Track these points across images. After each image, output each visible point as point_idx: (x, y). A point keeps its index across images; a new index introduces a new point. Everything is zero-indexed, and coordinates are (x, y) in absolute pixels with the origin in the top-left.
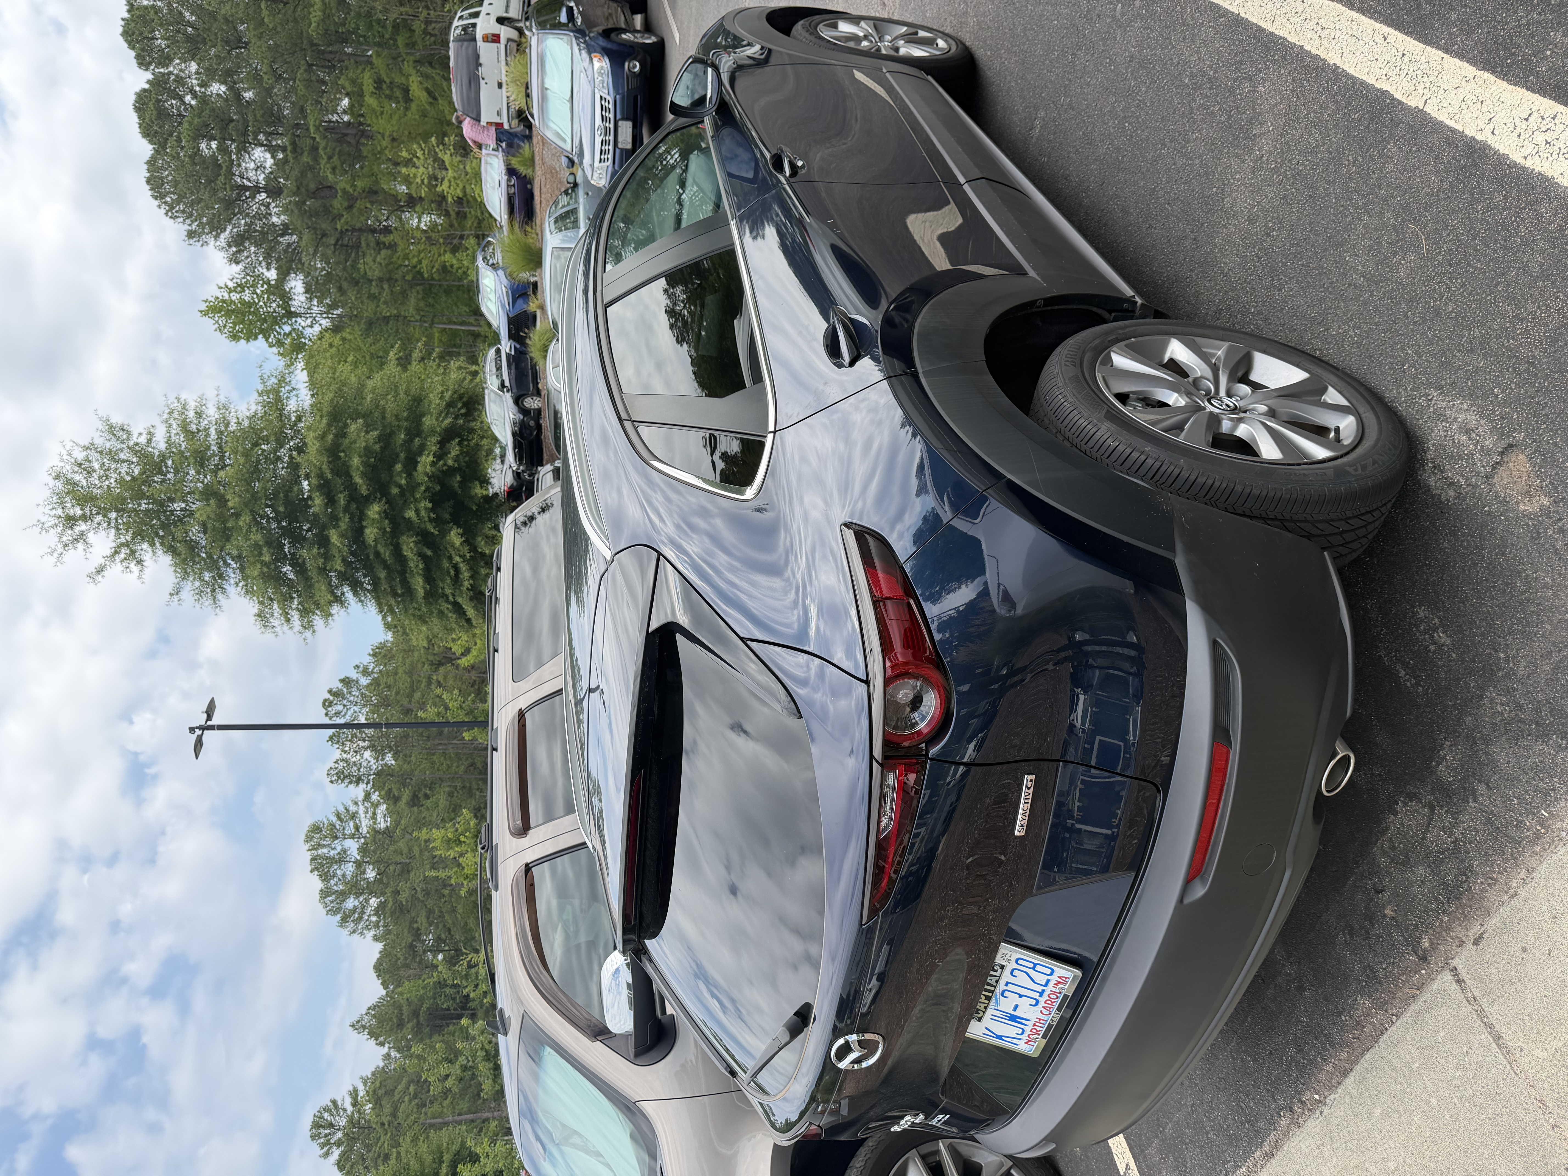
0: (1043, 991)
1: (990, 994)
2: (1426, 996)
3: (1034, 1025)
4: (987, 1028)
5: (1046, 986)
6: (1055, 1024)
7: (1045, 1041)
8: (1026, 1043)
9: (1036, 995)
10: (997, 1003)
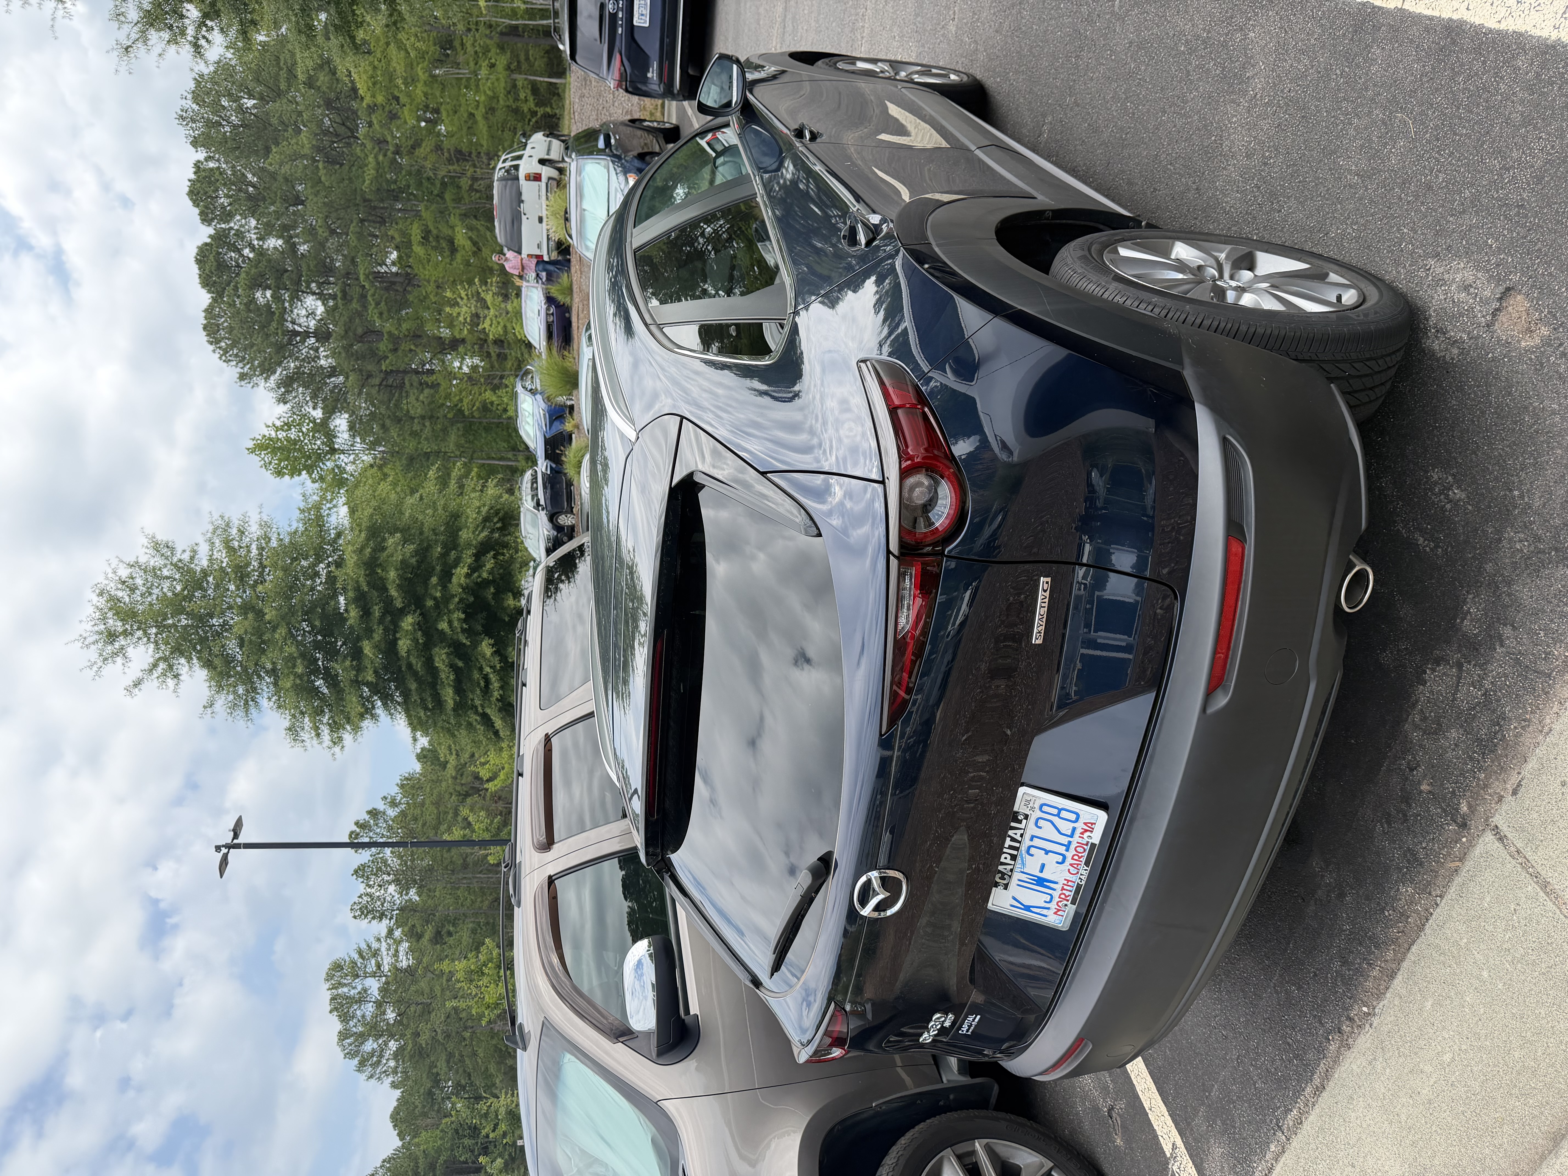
0: (1070, 842)
1: (1015, 853)
2: (1469, 864)
3: (1063, 889)
4: (1014, 898)
5: (1072, 836)
6: (1083, 883)
7: (1074, 907)
8: (1055, 913)
9: (1062, 850)
10: (1023, 864)
